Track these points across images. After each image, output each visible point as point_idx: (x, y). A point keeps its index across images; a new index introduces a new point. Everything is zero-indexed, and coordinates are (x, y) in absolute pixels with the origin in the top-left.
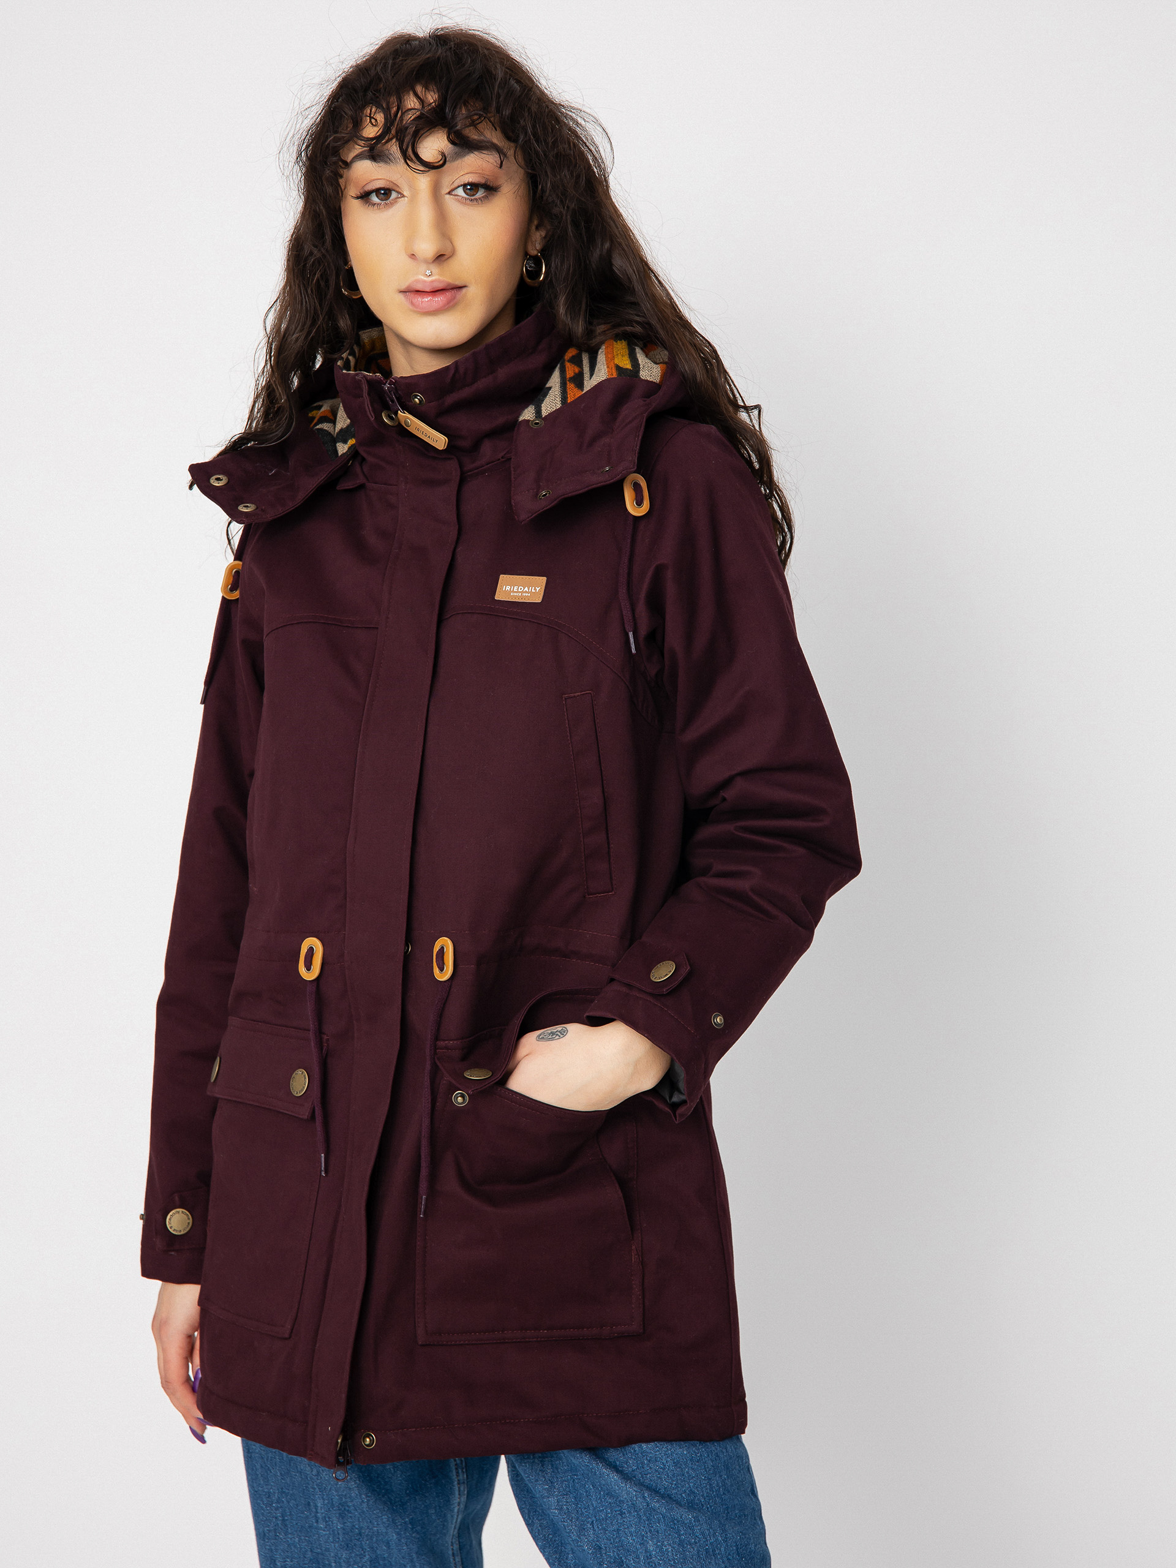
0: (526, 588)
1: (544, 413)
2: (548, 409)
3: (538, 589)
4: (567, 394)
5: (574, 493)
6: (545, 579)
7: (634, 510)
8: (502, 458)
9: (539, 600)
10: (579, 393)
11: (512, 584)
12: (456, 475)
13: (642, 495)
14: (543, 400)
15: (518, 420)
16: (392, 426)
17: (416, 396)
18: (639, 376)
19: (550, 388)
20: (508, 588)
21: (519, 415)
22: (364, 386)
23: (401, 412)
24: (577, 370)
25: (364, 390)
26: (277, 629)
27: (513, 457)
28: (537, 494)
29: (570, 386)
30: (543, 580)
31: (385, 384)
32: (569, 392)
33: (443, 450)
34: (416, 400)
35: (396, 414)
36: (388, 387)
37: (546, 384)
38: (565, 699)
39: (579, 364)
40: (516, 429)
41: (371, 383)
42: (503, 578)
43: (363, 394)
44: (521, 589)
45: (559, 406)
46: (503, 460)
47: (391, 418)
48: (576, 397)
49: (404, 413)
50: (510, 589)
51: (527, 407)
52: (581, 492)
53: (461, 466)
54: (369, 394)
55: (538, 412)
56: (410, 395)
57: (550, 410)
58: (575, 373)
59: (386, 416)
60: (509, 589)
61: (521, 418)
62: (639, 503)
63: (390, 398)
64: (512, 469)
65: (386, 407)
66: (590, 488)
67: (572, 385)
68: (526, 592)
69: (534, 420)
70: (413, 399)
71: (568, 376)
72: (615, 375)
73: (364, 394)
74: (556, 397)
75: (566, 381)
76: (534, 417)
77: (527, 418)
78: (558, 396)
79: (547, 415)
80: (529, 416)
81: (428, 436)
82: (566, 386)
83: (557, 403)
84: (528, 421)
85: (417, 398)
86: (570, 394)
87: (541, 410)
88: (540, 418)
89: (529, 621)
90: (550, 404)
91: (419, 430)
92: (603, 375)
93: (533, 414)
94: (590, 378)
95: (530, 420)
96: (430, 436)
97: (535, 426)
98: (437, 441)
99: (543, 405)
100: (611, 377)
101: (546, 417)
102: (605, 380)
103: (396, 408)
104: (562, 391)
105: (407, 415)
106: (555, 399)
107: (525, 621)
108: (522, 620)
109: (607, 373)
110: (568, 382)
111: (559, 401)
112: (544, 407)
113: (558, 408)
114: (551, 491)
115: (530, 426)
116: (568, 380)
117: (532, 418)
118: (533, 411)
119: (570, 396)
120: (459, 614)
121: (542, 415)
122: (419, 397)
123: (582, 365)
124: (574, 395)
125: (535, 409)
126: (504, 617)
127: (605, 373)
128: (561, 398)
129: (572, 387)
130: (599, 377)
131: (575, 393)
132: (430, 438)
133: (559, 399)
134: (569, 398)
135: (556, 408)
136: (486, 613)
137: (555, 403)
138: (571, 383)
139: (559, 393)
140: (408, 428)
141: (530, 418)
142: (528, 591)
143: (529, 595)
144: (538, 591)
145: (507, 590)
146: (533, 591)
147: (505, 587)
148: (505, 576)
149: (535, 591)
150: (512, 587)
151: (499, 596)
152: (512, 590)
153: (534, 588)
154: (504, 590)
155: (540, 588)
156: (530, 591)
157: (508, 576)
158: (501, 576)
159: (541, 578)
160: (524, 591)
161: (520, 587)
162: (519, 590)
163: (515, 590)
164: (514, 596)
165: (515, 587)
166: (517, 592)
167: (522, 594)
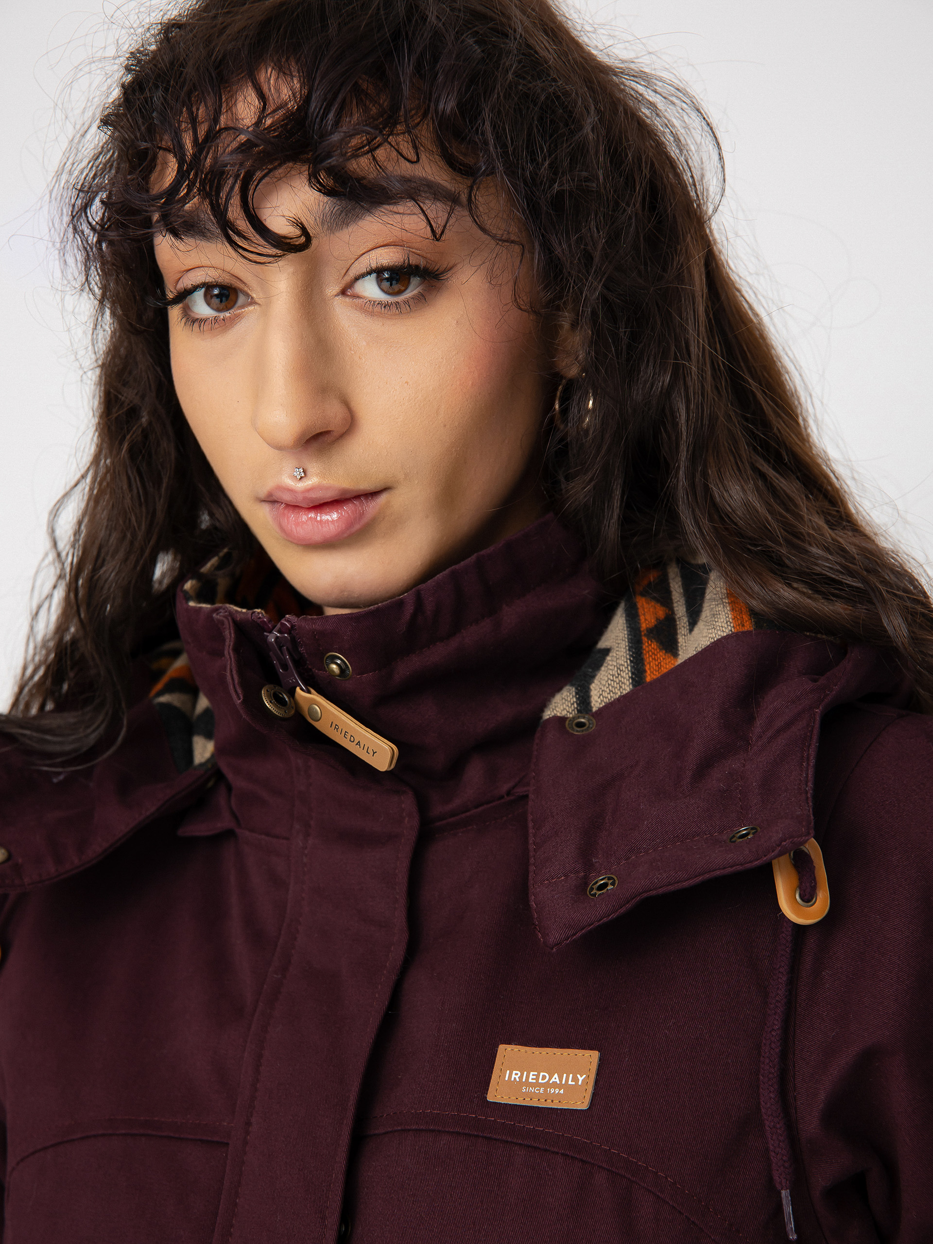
0: (556, 1076)
1: (597, 701)
2: (605, 694)
3: (581, 1079)
4: (643, 664)
5: (671, 888)
6: (596, 1055)
7: (798, 915)
8: (509, 793)
9: (582, 1104)
10: (669, 664)
11: (524, 1068)
12: (410, 827)
13: (815, 879)
14: (594, 677)
15: (541, 718)
16: (283, 719)
17: (333, 659)
19: (607, 651)
20: (516, 1075)
21: (543, 706)
22: (227, 632)
23: (302, 689)
24: (661, 612)
25: (227, 643)
27: (532, 796)
28: (586, 884)
29: (650, 647)
30: (592, 1057)
31: (271, 632)
32: (647, 658)
33: (386, 772)
34: (334, 665)
35: (292, 693)
36: (277, 638)
37: (596, 642)
39: (666, 600)
40: (538, 735)
41: (240, 627)
42: (506, 1052)
43: (223, 650)
44: (544, 1077)
45: (627, 688)
46: (512, 798)
47: (278, 700)
48: (664, 670)
49: (309, 692)
50: (521, 1077)
51: (559, 689)
52: (686, 884)
53: (423, 805)
54: (236, 650)
55: (584, 700)
56: (322, 657)
57: (609, 697)
58: (657, 619)
59: (269, 696)
60: (517, 1077)
61: (548, 714)
62: (808, 896)
63: (279, 659)
64: (531, 824)
65: (272, 678)
66: (707, 876)
67: (654, 645)
68: (555, 1085)
69: (574, 718)
70: (328, 665)
71: (644, 626)
72: (748, 626)
73: (226, 648)
74: (620, 671)
75: (641, 636)
76: (574, 710)
77: (561, 713)
78: (625, 668)
79: (601, 706)
80: (564, 709)
81: (356, 741)
82: (642, 647)
83: (622, 683)
84: (562, 720)
85: (337, 664)
86: (649, 663)
87: (589, 697)
88: (587, 713)
89: (563, 1154)
90: (609, 684)
91: (337, 729)
92: (723, 625)
93: (573, 704)
94: (691, 630)
95: (567, 718)
96: (359, 742)
97: (579, 729)
98: (374, 753)
99: (593, 686)
100: (741, 630)
101: (600, 710)
102: (723, 638)
103: (292, 680)
104: (633, 657)
105: (315, 696)
106: (618, 674)
107: (553, 1152)
108: (546, 1150)
109: (730, 623)
110: (645, 639)
111: (628, 678)
112: (595, 690)
113: (624, 692)
114: (616, 878)
115: (568, 729)
116: (645, 635)
117: (571, 713)
118: (573, 698)
119: (650, 669)
120: (409, 1130)
121: (591, 707)
122: (339, 662)
123: (672, 603)
124: (658, 665)
125: (577, 693)
126: (507, 1142)
127: (727, 623)
128: (631, 671)
129: (653, 648)
130: (713, 630)
131: (660, 663)
132: (359, 745)
133: (628, 673)
134: (649, 672)
135: (621, 693)
136: (467, 1131)
137: (619, 683)
138: (651, 641)
139: (627, 662)
140: (316, 724)
141: (568, 712)
142: (558, 1082)
143: (562, 1091)
144: (580, 1083)
145: (513, 1079)
146: (570, 1083)
147: (508, 1072)
148: (509, 1047)
149: (574, 1083)
150: (525, 1073)
151: (496, 1094)
152: (524, 1080)
153: (571, 1075)
154: (506, 1079)
155: (584, 1076)
156: (563, 1082)
157: (516, 1048)
158: (502, 1047)
159: (588, 1053)
160: (551, 1082)
161: (542, 1074)
162: (540, 1081)
163: (530, 1080)
164: (526, 1093)
165: (532, 1073)
166: (537, 1085)
167: (545, 1091)
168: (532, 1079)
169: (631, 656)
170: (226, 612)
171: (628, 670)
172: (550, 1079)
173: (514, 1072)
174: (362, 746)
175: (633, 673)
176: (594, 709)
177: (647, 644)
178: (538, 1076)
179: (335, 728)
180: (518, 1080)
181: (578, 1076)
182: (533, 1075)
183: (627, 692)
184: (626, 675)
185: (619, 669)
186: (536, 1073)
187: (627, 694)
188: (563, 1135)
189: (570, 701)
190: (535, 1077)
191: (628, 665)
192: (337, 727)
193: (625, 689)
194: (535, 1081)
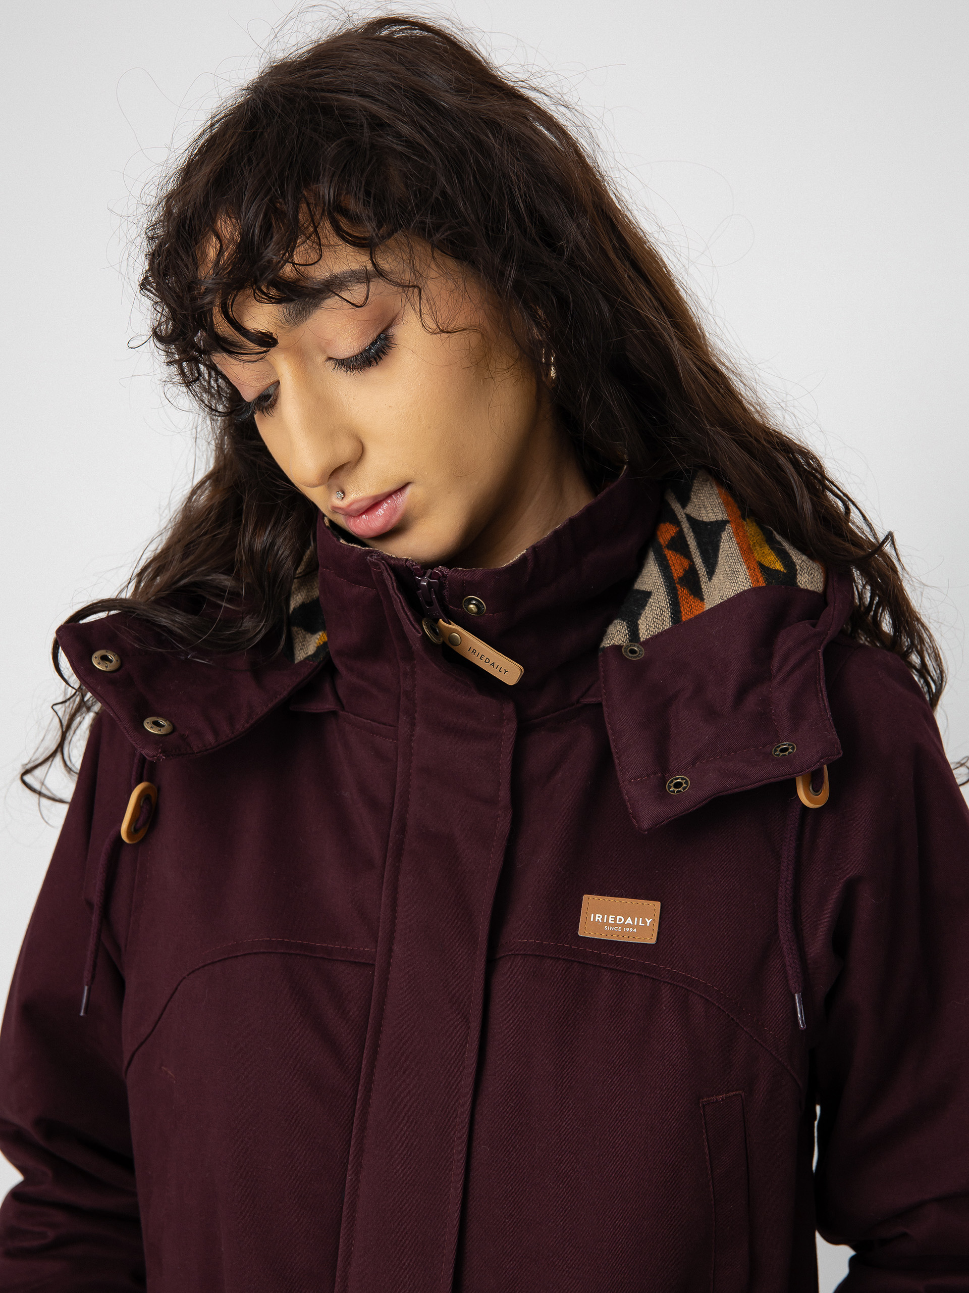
0: (629, 919)
1: (644, 633)
2: (651, 629)
3: (648, 922)
4: (678, 607)
6: (658, 905)
7: (809, 799)
9: (650, 939)
10: (699, 608)
11: (605, 912)
13: (822, 778)
14: (640, 614)
15: (600, 644)
16: (435, 644)
17: (469, 601)
18: (796, 583)
19: (648, 594)
20: (599, 917)
21: (602, 636)
22: (386, 574)
23: (444, 620)
24: (686, 564)
25: (389, 581)
26: (213, 963)
28: (664, 782)
29: (683, 592)
30: (655, 906)
31: (421, 576)
32: (681, 602)
33: (514, 685)
34: (472, 606)
35: (436, 622)
36: (426, 581)
38: (704, 1106)
39: (686, 553)
40: (598, 659)
41: (395, 570)
42: (588, 900)
44: (620, 920)
45: (668, 624)
46: (580, 705)
47: (433, 630)
48: (696, 613)
49: (450, 623)
50: (602, 920)
51: (613, 624)
54: (398, 590)
55: (634, 632)
56: (462, 599)
57: (654, 631)
58: (684, 569)
59: (428, 627)
60: (600, 919)
61: (607, 643)
62: (817, 788)
63: (426, 596)
64: (610, 732)
66: (764, 782)
67: (685, 592)
68: (629, 925)
69: (628, 646)
70: (467, 605)
71: (676, 575)
72: (762, 584)
74: (663, 611)
75: (675, 584)
76: (627, 640)
77: (617, 643)
78: (666, 609)
79: (648, 637)
80: (620, 639)
81: (490, 663)
82: (677, 593)
83: (664, 621)
84: (618, 648)
85: (473, 604)
86: (683, 605)
87: (638, 630)
88: (637, 642)
89: (638, 974)
90: (654, 621)
91: (474, 653)
92: (743, 581)
93: (626, 635)
94: (710, 579)
95: (623, 646)
96: (494, 663)
97: (630, 655)
98: (505, 672)
99: (640, 622)
100: (757, 586)
101: (647, 641)
102: (745, 591)
103: (436, 614)
104: (672, 601)
105: (454, 626)
106: (661, 614)
107: (631, 973)
108: (625, 972)
109: (749, 579)
110: (678, 586)
111: (668, 617)
112: (643, 625)
113: (666, 628)
114: (688, 779)
115: (624, 653)
116: (678, 583)
117: (625, 642)
118: (625, 630)
119: (684, 610)
120: (518, 955)
121: (640, 638)
122: (474, 602)
123: (691, 555)
124: (689, 607)
125: (628, 627)
126: (596, 966)
127: (746, 579)
128: (670, 612)
129: (685, 594)
130: (735, 584)
131: (691, 605)
132: (493, 666)
133: (668, 614)
134: (683, 613)
135: (663, 628)
136: (565, 957)
137: (662, 621)
138: (683, 589)
139: (667, 604)
140: (455, 648)
141: (623, 641)
142: (632, 924)
143: (635, 930)
144: (648, 924)
145: (596, 920)
146: (640, 924)
147: (593, 915)
148: (591, 897)
149: (643, 925)
150: (606, 916)
151: (584, 931)
152: (605, 921)
153: (641, 919)
154: (592, 920)
155: (651, 919)
156: (635, 924)
157: (596, 897)
158: (585, 897)
159: (651, 903)
160: (626, 923)
161: (618, 917)
162: (618, 922)
163: (610, 922)
164: (609, 931)
165: (610, 916)
166: (615, 925)
167: (622, 929)
168: (611, 921)
169: (670, 600)
170: (378, 556)
171: (668, 611)
172: (625, 921)
173: (597, 915)
174: (495, 666)
175: (672, 613)
176: (642, 640)
177: (680, 591)
178: (615, 919)
179: (473, 651)
180: (600, 921)
181: (646, 919)
182: (612, 918)
183: (667, 628)
184: (667, 614)
185: (662, 609)
186: (614, 916)
187: (668, 629)
188: (637, 961)
189: (624, 633)
190: (613, 919)
191: (668, 607)
192: (474, 651)
193: (666, 626)
194: (613, 922)
